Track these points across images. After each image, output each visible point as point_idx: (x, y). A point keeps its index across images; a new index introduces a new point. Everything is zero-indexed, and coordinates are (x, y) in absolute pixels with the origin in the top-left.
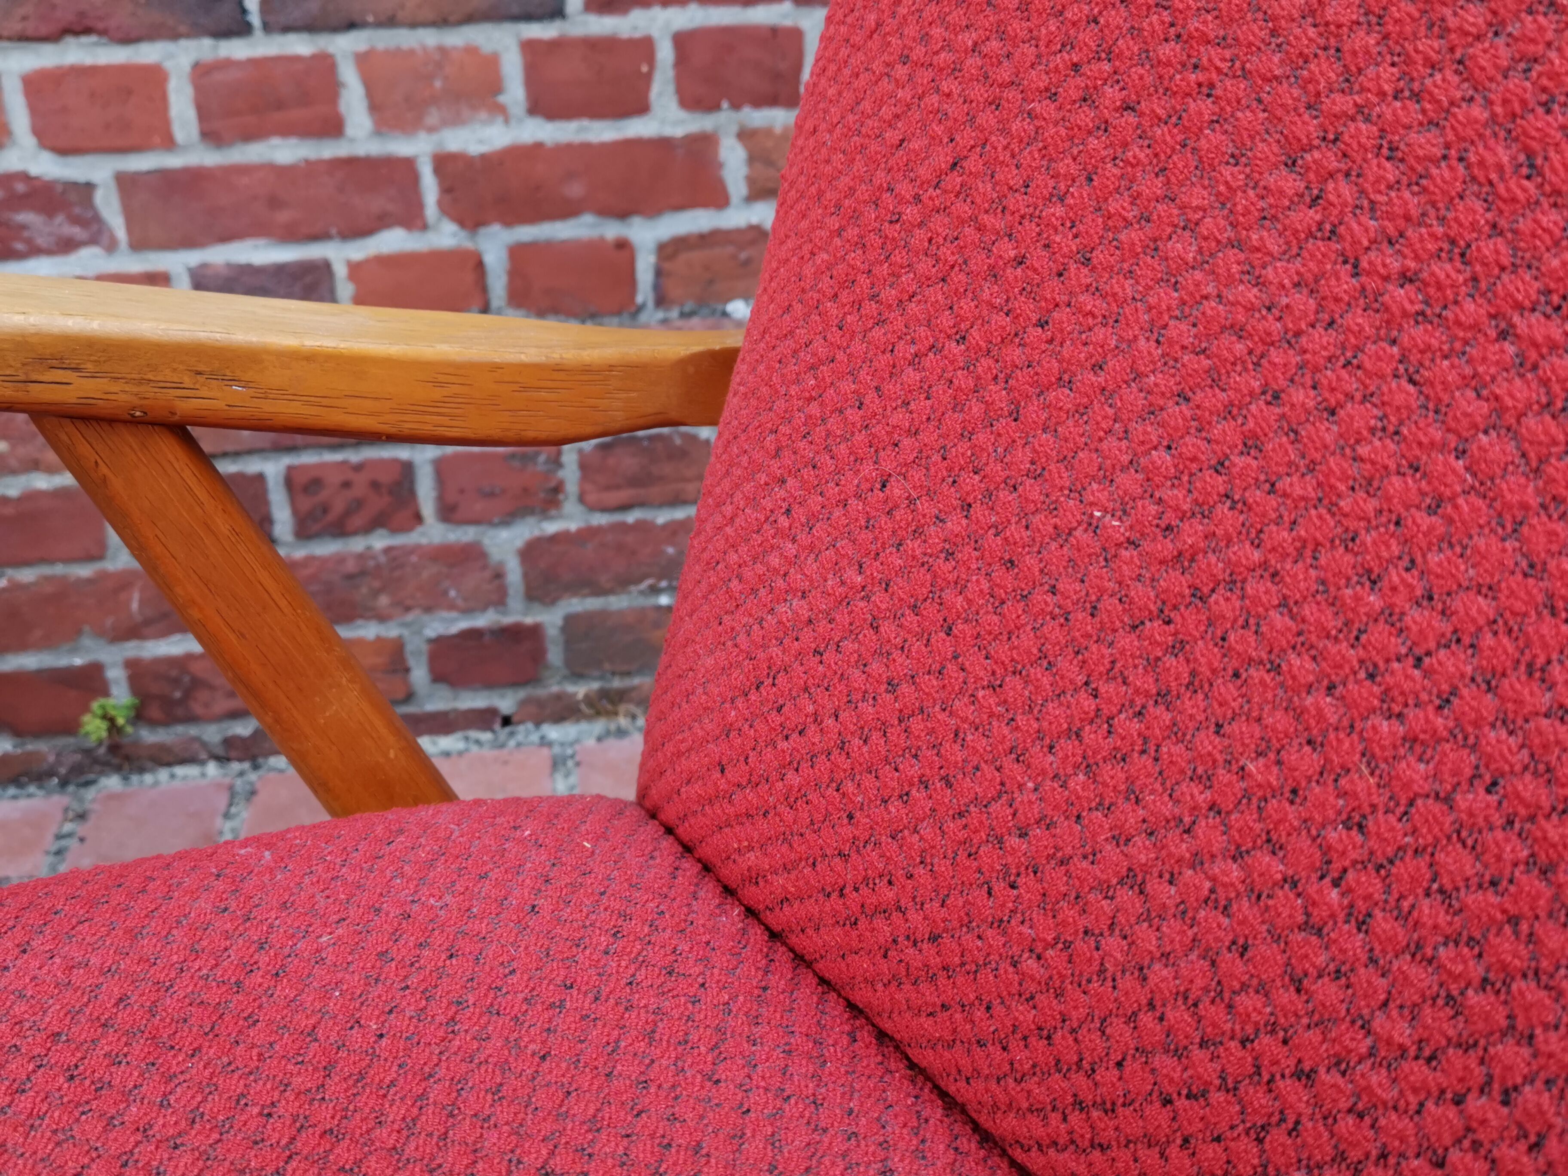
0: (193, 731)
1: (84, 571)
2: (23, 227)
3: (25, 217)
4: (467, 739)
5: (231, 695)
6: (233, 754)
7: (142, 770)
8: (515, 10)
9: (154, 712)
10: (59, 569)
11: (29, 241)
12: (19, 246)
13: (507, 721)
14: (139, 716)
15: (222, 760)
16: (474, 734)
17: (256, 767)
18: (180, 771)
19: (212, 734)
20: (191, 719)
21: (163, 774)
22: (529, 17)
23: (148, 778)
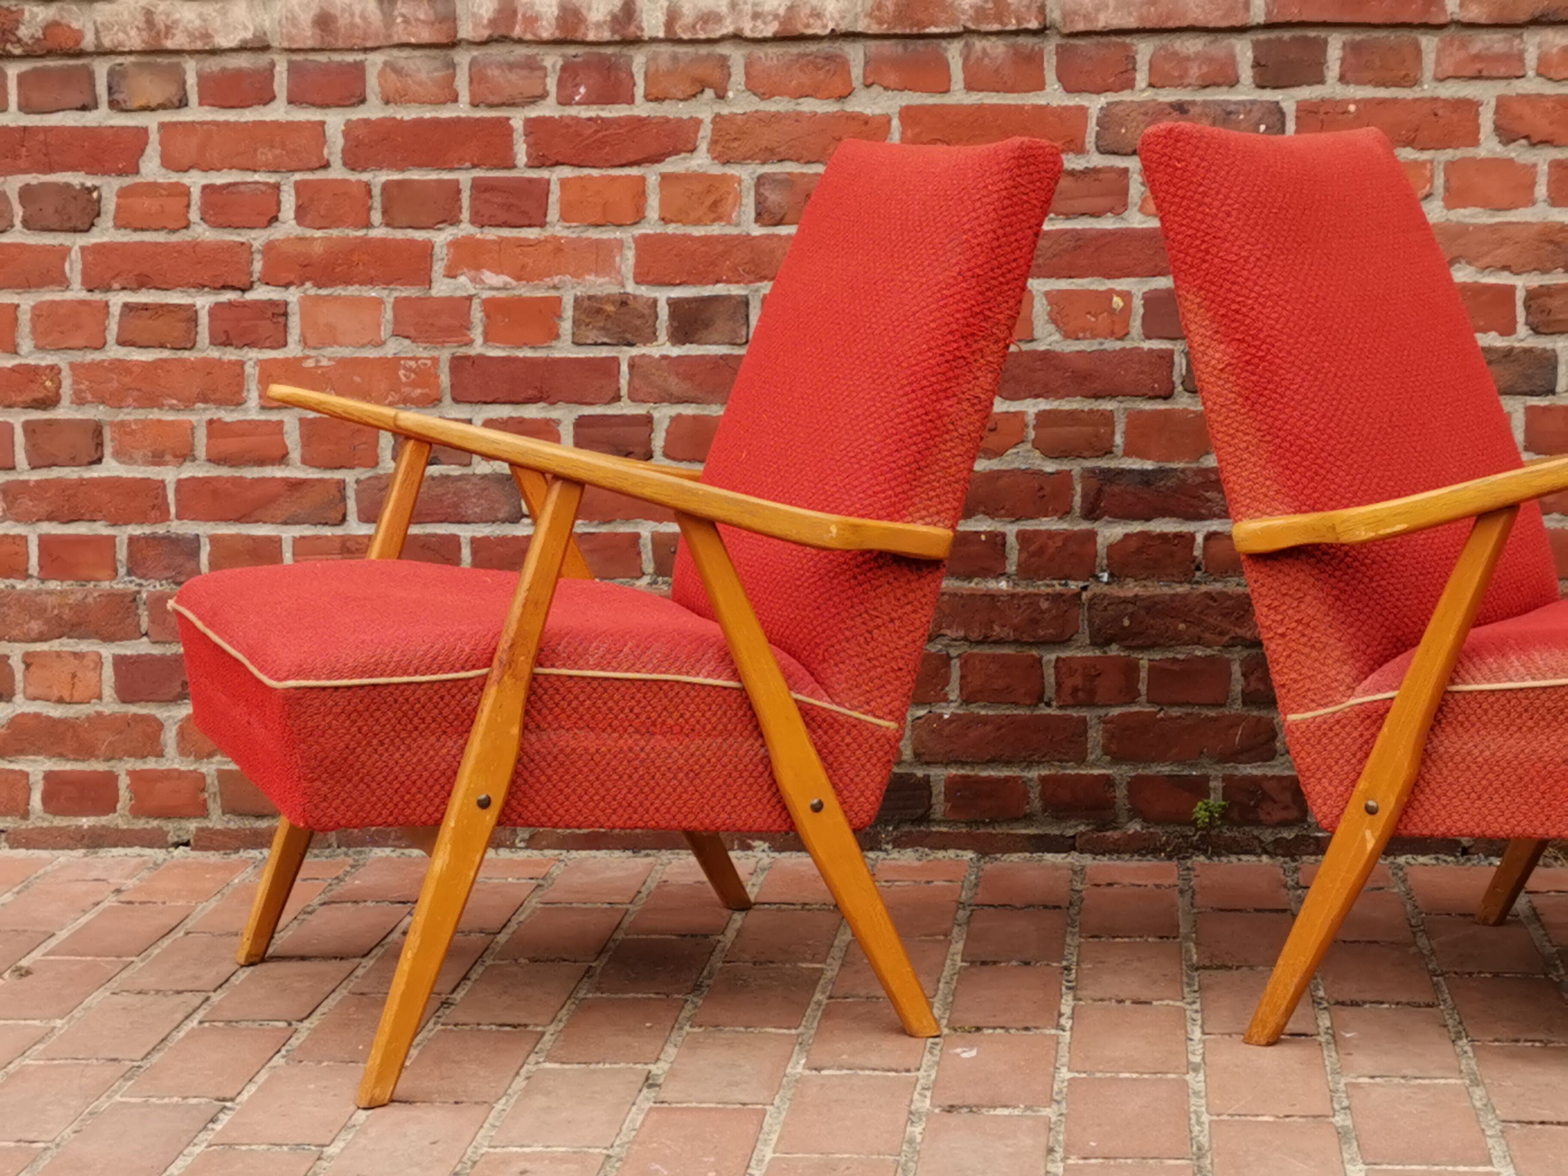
0: (1256, 832)
1: (1212, 713)
2: (1209, 500)
3: (1208, 495)
4: (1437, 859)
5: (1286, 808)
6: (1279, 851)
7: (1219, 855)
8: (1526, 388)
9: (1235, 815)
10: (1196, 710)
11: (1210, 509)
12: (1203, 511)
13: (1465, 851)
14: (1225, 815)
15: (1272, 855)
16: (1442, 856)
17: (1294, 860)
18: (1244, 858)
19: (1268, 836)
20: (1258, 823)
21: (1233, 858)
22: (1532, 394)
23: (1224, 859)
